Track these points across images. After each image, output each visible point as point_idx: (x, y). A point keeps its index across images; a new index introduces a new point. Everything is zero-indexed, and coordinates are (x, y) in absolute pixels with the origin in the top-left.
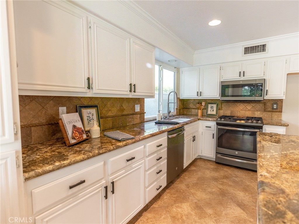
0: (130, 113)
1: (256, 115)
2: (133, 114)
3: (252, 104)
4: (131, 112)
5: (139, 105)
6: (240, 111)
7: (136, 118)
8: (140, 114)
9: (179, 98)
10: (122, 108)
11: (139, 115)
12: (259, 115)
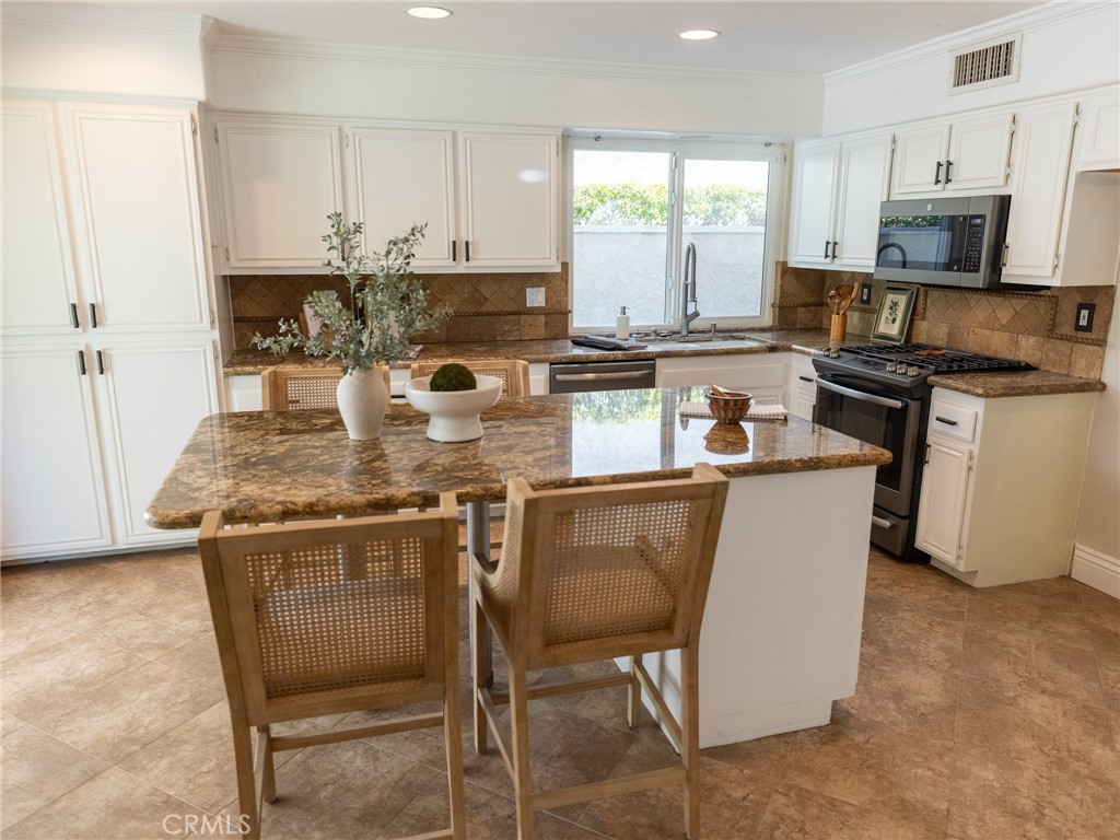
0: (507, 309)
1: (1023, 352)
2: (518, 313)
3: (1014, 301)
4: (511, 307)
5: (543, 289)
6: (977, 330)
7: (531, 325)
8: (547, 314)
9: (786, 262)
10: (477, 295)
11: (542, 318)
12: (1031, 351)
